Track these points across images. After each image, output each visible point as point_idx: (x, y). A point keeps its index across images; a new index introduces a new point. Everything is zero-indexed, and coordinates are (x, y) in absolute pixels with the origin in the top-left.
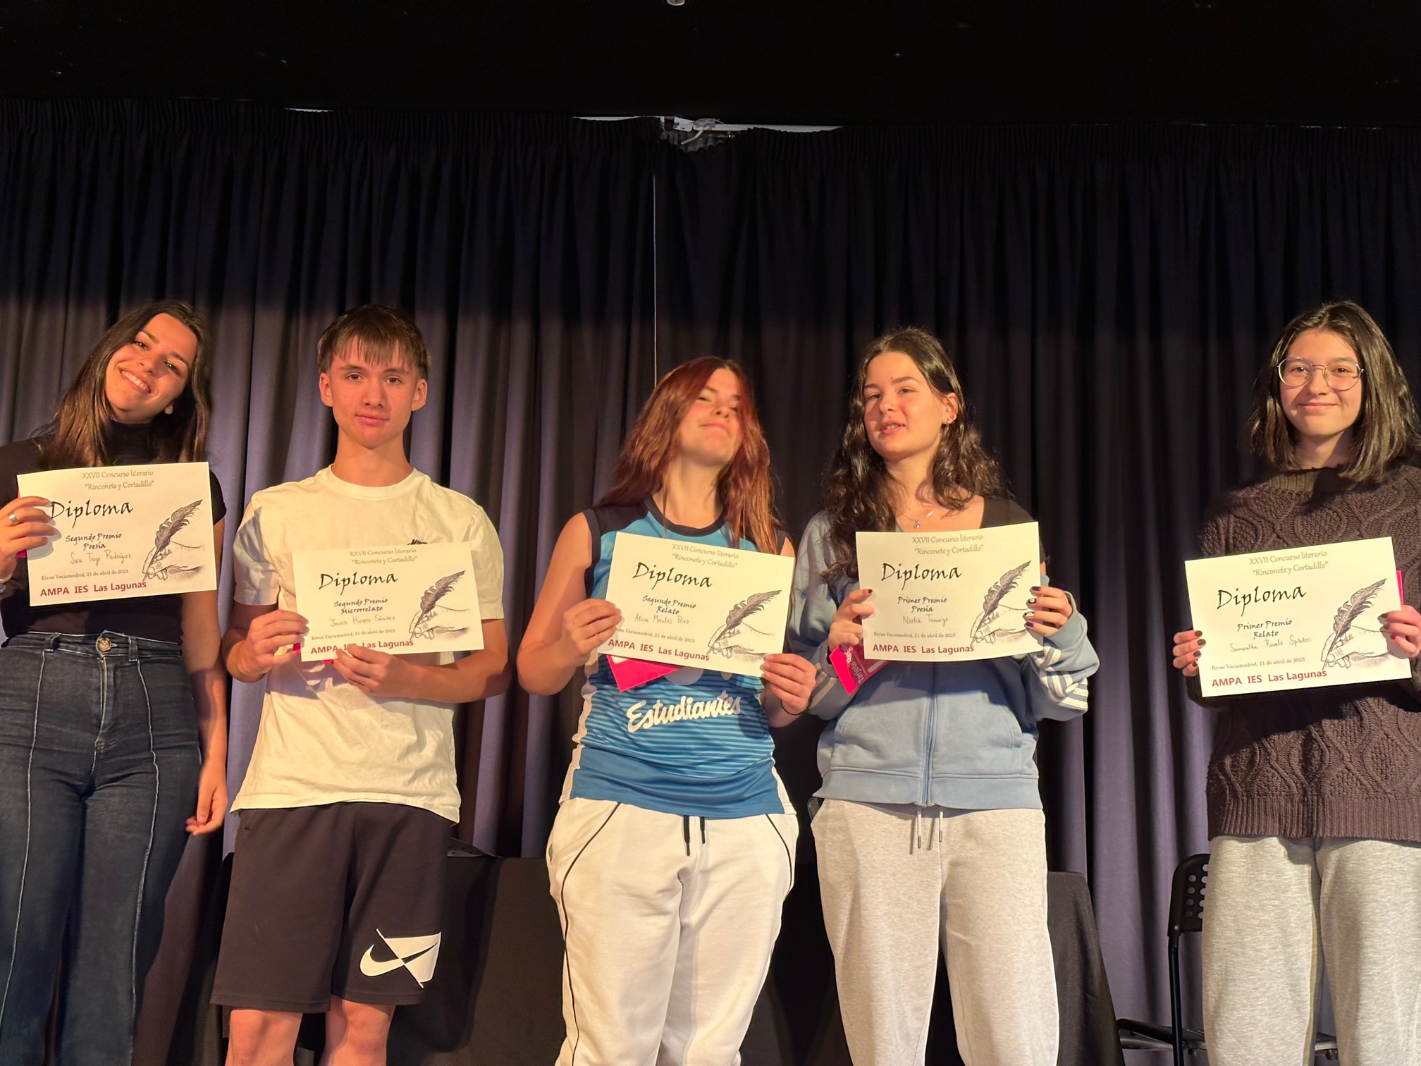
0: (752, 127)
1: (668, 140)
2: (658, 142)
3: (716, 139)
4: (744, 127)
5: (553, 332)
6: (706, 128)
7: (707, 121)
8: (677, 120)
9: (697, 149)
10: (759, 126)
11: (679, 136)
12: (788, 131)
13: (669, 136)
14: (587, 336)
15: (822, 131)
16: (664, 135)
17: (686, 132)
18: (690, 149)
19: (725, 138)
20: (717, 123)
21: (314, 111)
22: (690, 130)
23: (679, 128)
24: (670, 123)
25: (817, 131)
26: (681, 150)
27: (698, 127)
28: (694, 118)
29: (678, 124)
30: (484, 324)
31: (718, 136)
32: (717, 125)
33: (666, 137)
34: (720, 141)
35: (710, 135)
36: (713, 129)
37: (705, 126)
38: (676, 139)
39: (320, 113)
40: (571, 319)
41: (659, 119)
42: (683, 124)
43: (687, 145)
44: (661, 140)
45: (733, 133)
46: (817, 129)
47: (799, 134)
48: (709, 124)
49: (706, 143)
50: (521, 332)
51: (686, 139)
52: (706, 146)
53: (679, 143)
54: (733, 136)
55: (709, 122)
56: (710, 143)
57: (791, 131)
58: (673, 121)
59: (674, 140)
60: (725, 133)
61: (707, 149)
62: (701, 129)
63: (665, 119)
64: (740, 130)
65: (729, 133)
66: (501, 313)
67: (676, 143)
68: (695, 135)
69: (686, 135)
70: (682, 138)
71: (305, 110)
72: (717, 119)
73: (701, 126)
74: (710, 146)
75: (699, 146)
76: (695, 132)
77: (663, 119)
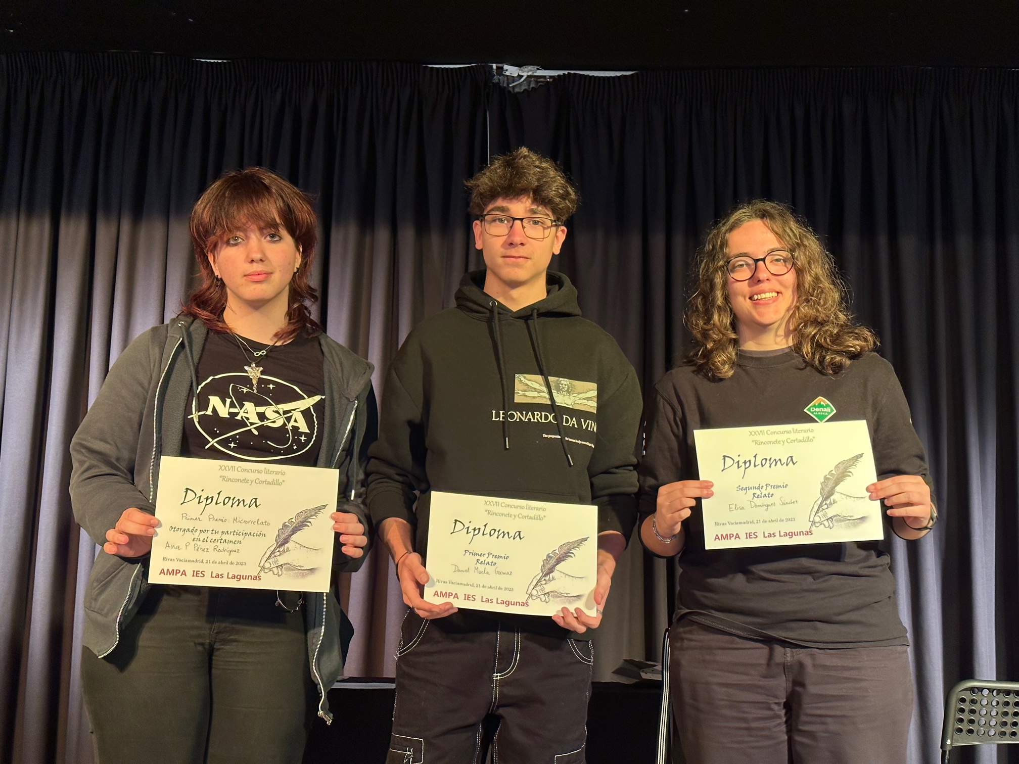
0: (566, 72)
1: (498, 83)
2: (491, 84)
3: (537, 82)
4: (561, 73)
5: (408, 235)
6: (530, 73)
7: (530, 68)
8: (506, 67)
9: (522, 91)
10: (572, 72)
11: (508, 79)
12: (595, 75)
13: (499, 80)
14: (435, 240)
15: (622, 75)
16: (496, 79)
17: (513, 77)
18: (517, 90)
19: (544, 81)
20: (538, 69)
21: (216, 61)
22: (516, 75)
23: (507, 73)
24: (500, 69)
25: (618, 75)
26: (510, 92)
27: (523, 72)
28: (519, 65)
29: (507, 70)
30: (352, 231)
31: (539, 80)
32: (538, 71)
33: (497, 81)
34: (541, 84)
35: (533, 79)
36: (535, 74)
37: (528, 72)
38: (506, 82)
39: (220, 63)
40: (422, 228)
41: (492, 66)
42: (511, 70)
43: (514, 87)
44: (493, 83)
45: (551, 77)
46: (618, 74)
47: (604, 78)
48: (531, 70)
49: (529, 85)
50: (382, 236)
51: (513, 83)
52: (529, 88)
53: (508, 85)
54: (551, 80)
55: (532, 69)
56: (532, 85)
57: (598, 75)
58: (502, 68)
59: (504, 82)
60: (544, 77)
61: (530, 89)
62: (525, 74)
63: (497, 67)
64: (556, 75)
65: (547, 77)
66: (366, 222)
67: (505, 85)
68: (520, 79)
69: (513, 79)
70: (510, 81)
71: (208, 61)
72: (538, 66)
73: (526, 72)
74: (533, 88)
75: (523, 88)
76: (521, 77)
77: (494, 66)
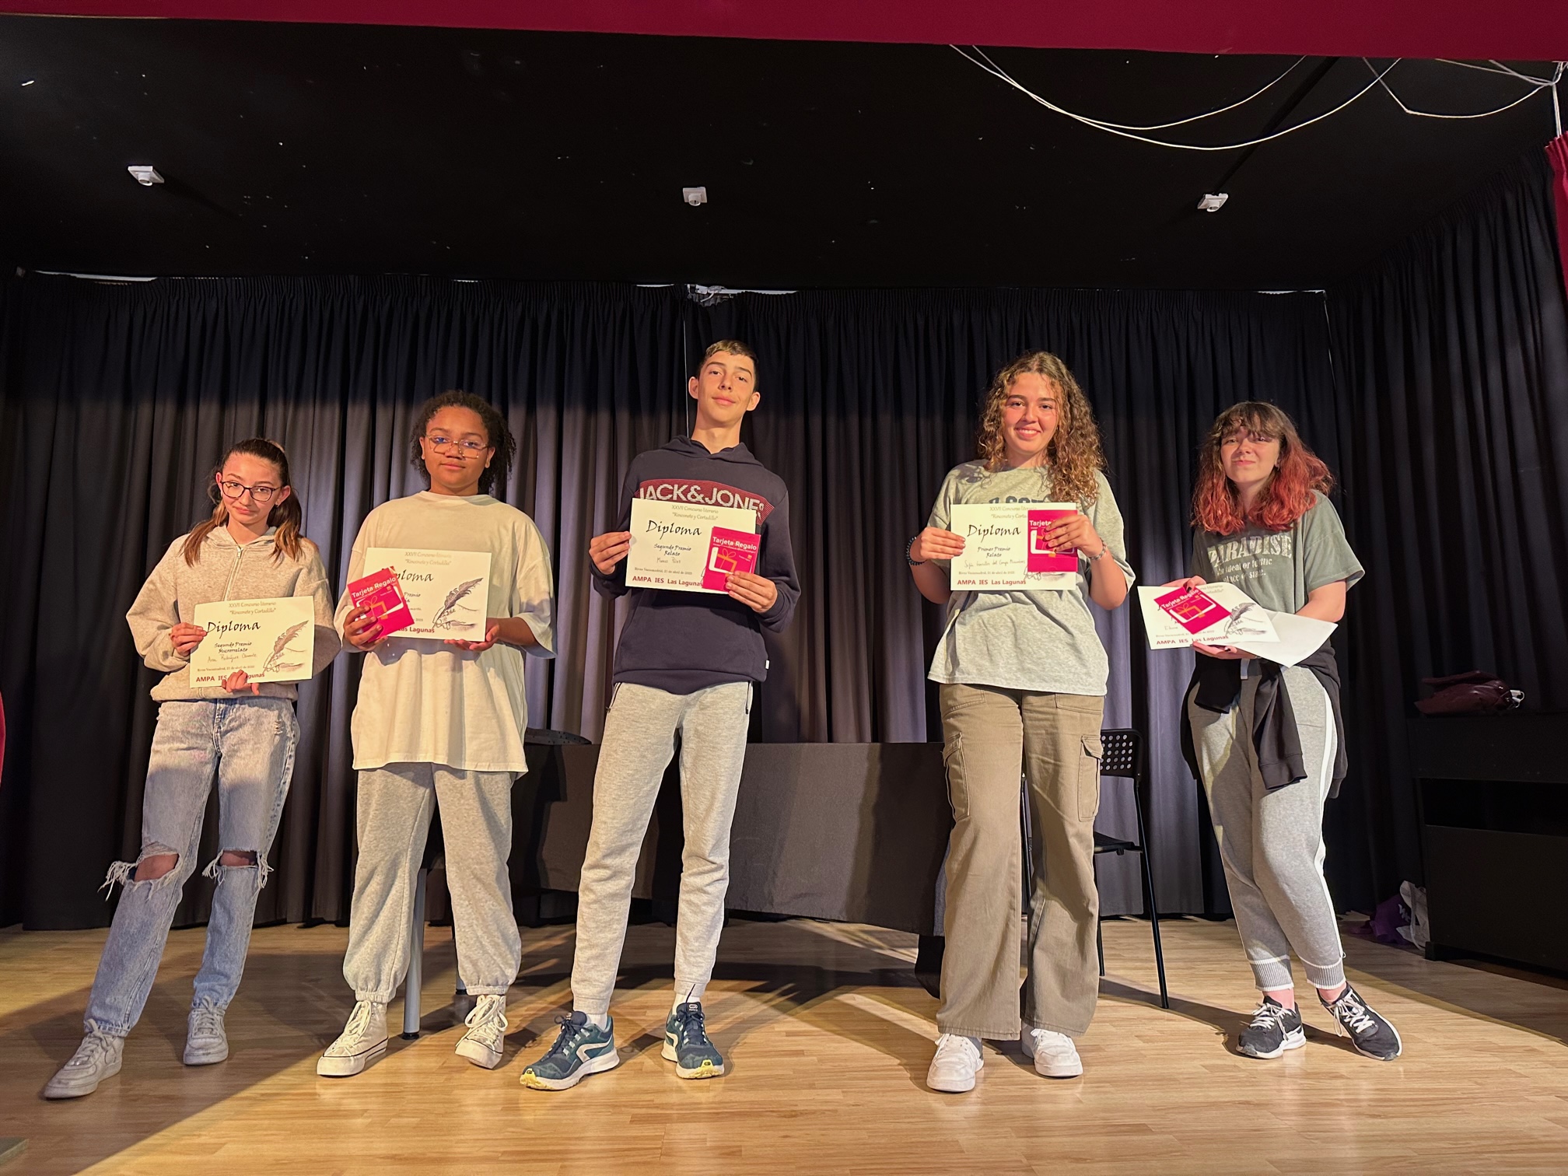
0: (744, 291)
1: (692, 299)
2: (686, 300)
3: (721, 299)
4: (740, 291)
5: (623, 418)
6: (716, 292)
7: (716, 287)
8: (697, 286)
9: (710, 305)
10: (749, 291)
11: (699, 296)
13: (692, 296)
14: (645, 421)
15: (787, 293)
16: (690, 296)
17: (703, 294)
18: (706, 305)
19: (727, 298)
20: (723, 289)
21: (470, 282)
22: (706, 293)
23: (699, 292)
24: (693, 289)
26: (700, 306)
27: (711, 291)
28: (708, 285)
29: (698, 289)
30: (580, 413)
31: (723, 297)
34: (725, 300)
35: (718, 296)
36: (720, 292)
38: (698, 298)
39: (474, 283)
40: (635, 412)
41: (687, 286)
42: (702, 289)
43: (703, 302)
44: (688, 299)
45: (732, 295)
46: (784, 292)
47: (773, 295)
48: (717, 290)
49: (716, 301)
50: (604, 418)
51: (703, 299)
53: (699, 300)
54: (733, 297)
55: (718, 288)
56: (718, 301)
58: (694, 288)
59: (696, 299)
60: (727, 295)
61: (716, 304)
62: (713, 293)
64: (737, 293)
65: (730, 295)
66: (591, 408)
67: (697, 301)
68: (709, 296)
69: (703, 296)
70: (701, 298)
71: (464, 281)
72: (722, 286)
73: (713, 290)
74: (718, 303)
75: (711, 303)
76: (709, 294)
77: (689, 286)
